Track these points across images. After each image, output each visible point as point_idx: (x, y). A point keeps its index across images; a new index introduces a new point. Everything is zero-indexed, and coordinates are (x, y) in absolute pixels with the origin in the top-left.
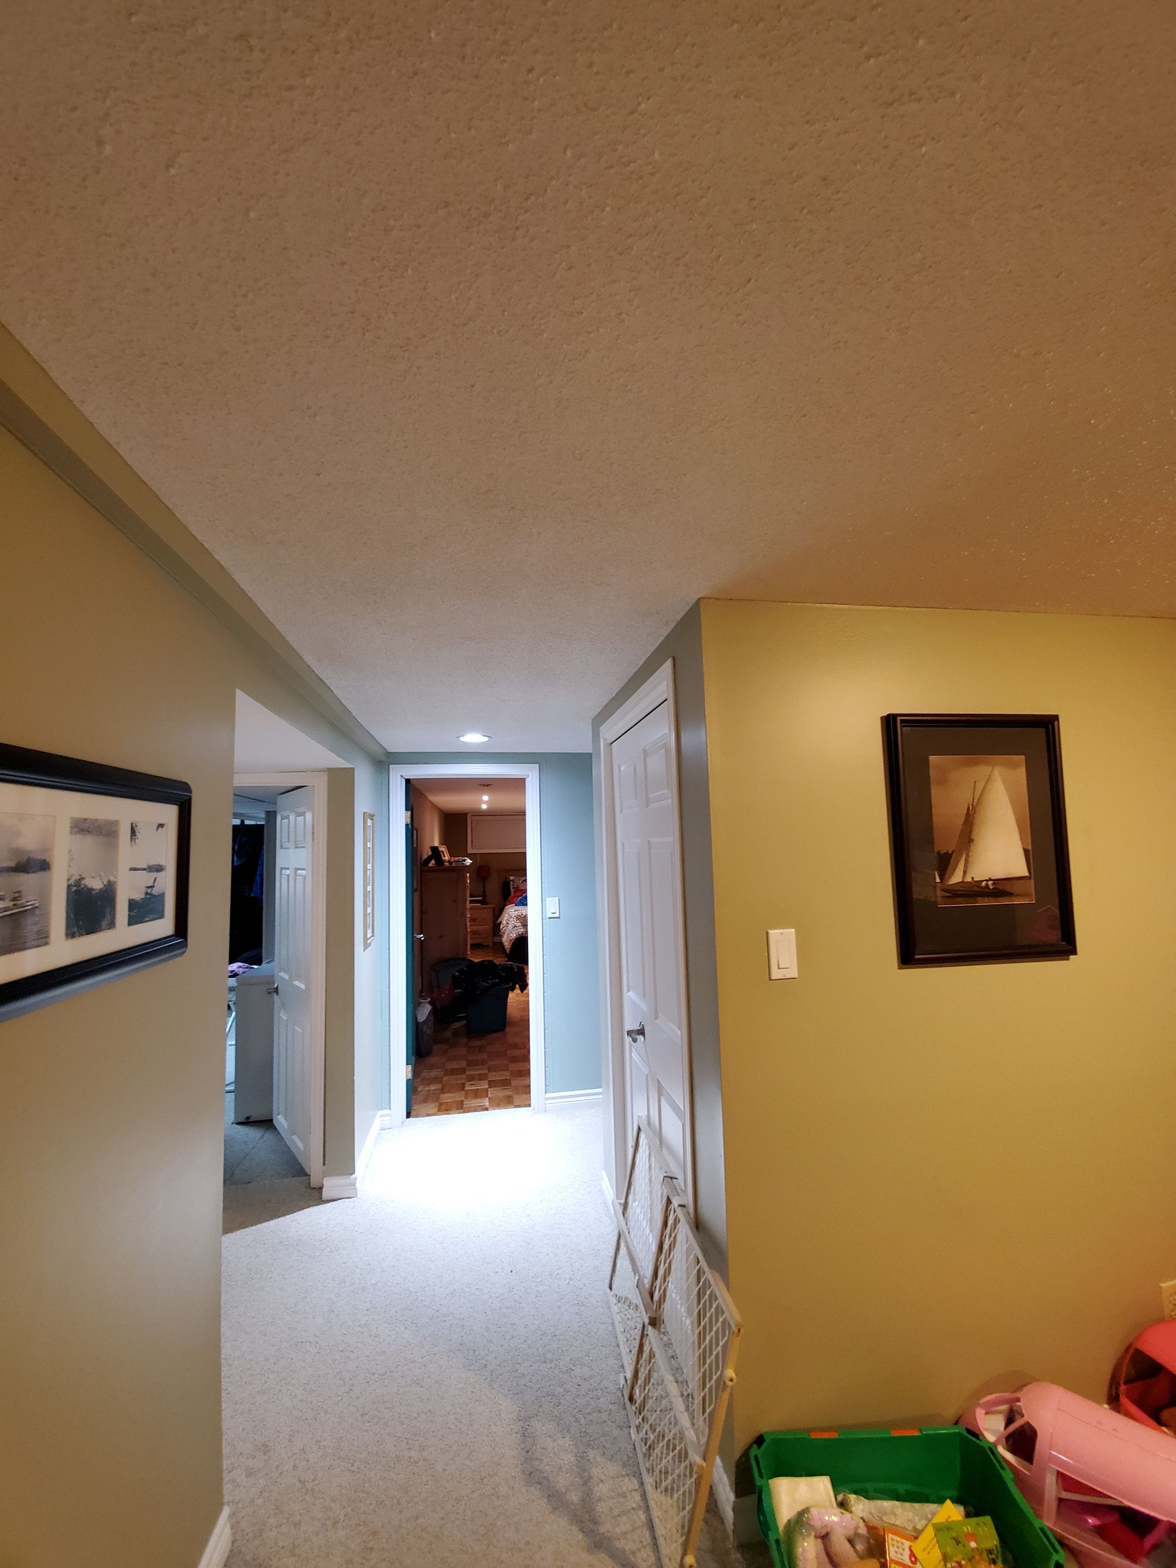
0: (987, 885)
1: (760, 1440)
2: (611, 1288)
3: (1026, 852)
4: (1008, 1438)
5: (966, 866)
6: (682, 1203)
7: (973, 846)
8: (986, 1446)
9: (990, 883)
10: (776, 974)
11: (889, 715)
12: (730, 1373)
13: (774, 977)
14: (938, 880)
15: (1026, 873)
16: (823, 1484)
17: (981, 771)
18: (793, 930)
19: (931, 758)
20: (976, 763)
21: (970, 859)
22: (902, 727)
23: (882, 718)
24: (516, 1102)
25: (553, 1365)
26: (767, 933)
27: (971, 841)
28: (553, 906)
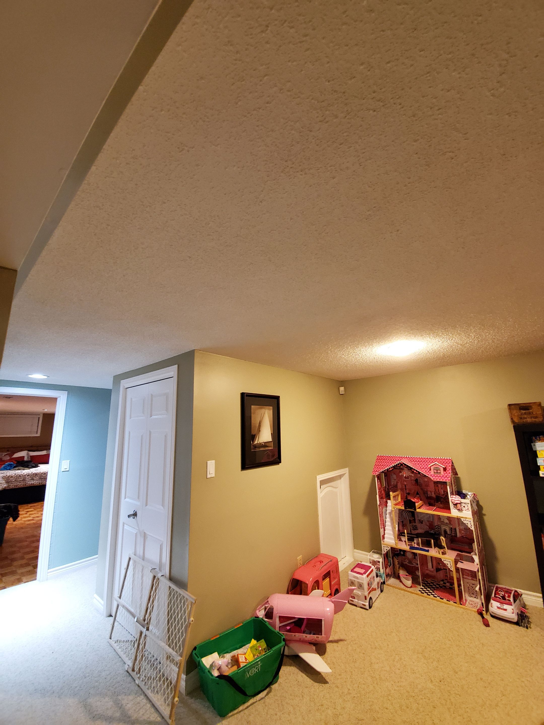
0: (263, 444)
1: (195, 648)
2: (110, 638)
3: (272, 434)
4: (265, 615)
5: (258, 439)
6: (162, 575)
7: (260, 432)
8: (261, 619)
9: (264, 443)
10: (209, 476)
11: (243, 393)
12: (192, 619)
13: (208, 477)
14: (252, 443)
15: (271, 440)
16: (216, 655)
17: (263, 410)
18: (214, 461)
19: (252, 406)
20: (261, 408)
21: (259, 436)
22: (246, 396)
23: (241, 393)
24: (24, 580)
25: (90, 677)
26: (207, 462)
27: (260, 431)
28: (66, 465)
